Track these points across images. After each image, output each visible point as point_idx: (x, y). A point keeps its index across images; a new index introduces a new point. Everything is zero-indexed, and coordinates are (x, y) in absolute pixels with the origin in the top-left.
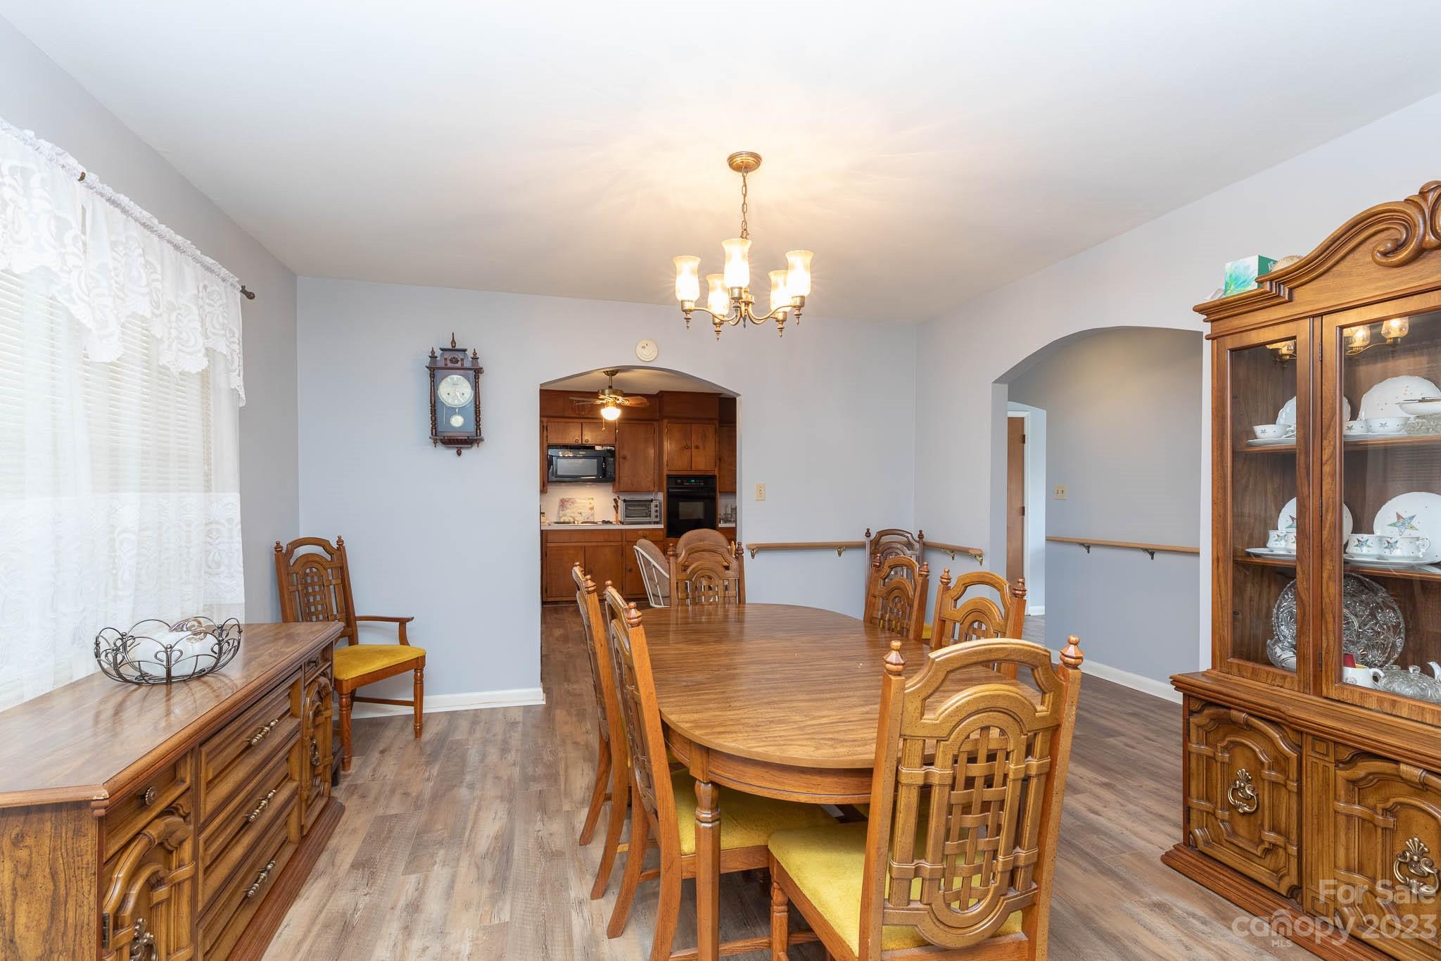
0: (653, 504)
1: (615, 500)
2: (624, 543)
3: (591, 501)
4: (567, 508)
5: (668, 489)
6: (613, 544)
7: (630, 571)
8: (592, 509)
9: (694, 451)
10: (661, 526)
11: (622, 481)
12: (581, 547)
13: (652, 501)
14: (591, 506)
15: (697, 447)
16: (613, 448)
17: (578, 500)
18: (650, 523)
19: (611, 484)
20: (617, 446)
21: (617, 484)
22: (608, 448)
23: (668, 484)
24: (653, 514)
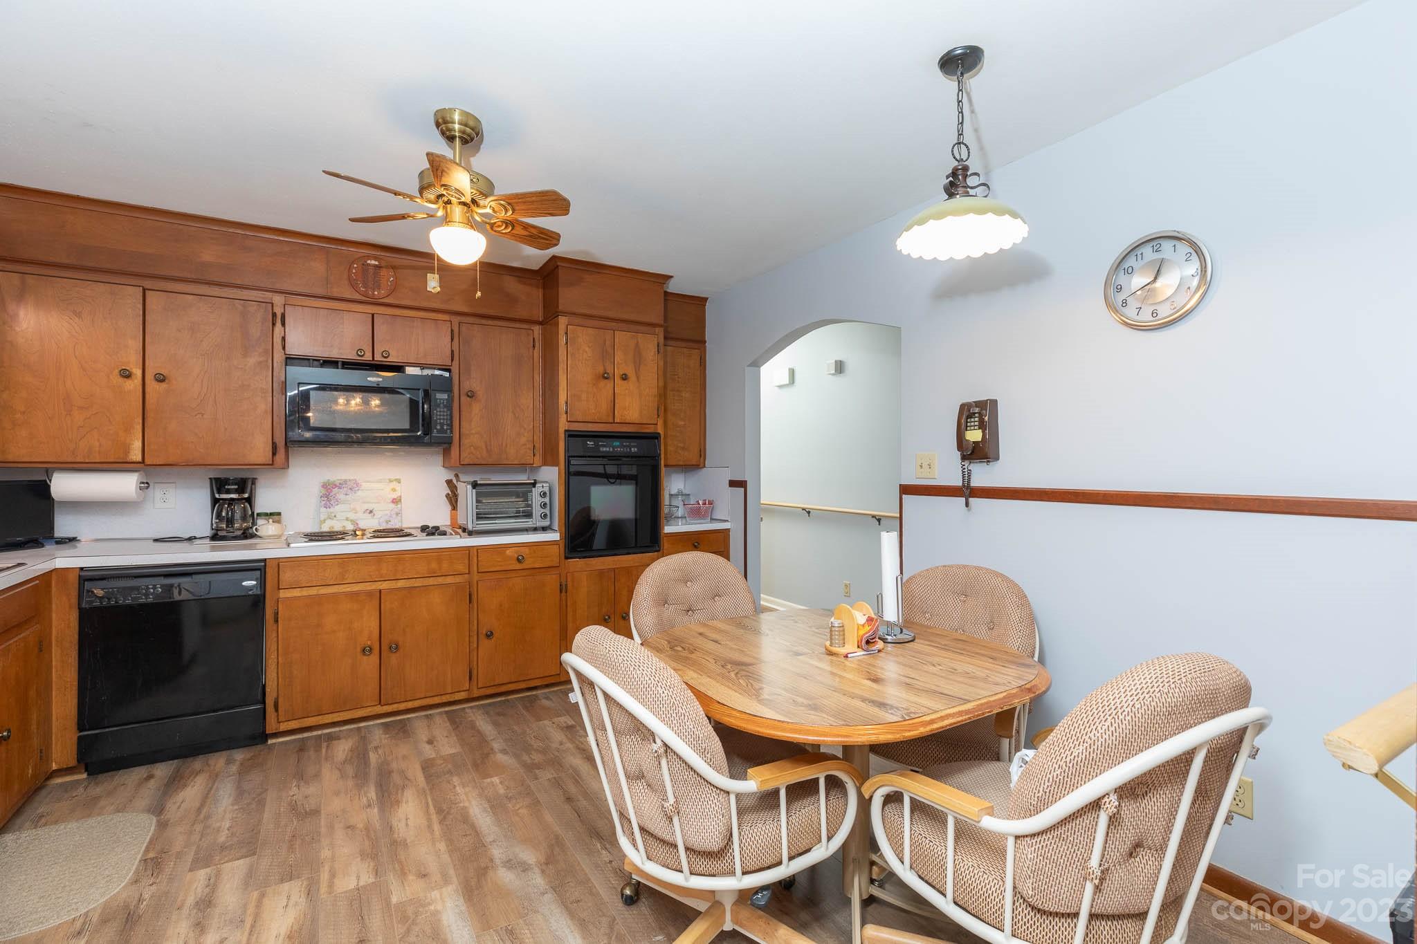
0: (536, 492)
1: (449, 482)
2: (476, 577)
3: (394, 485)
4: (338, 502)
5: (568, 459)
6: (449, 580)
7: (489, 635)
8: (396, 501)
9: (620, 386)
10: (555, 536)
11: (465, 442)
12: (370, 594)
13: (534, 485)
14: (395, 496)
15: (625, 378)
16: (447, 374)
17: (364, 485)
18: (526, 530)
19: (440, 449)
20: (455, 369)
21: (455, 451)
22: (437, 372)
23: (567, 450)
24: (537, 511)
